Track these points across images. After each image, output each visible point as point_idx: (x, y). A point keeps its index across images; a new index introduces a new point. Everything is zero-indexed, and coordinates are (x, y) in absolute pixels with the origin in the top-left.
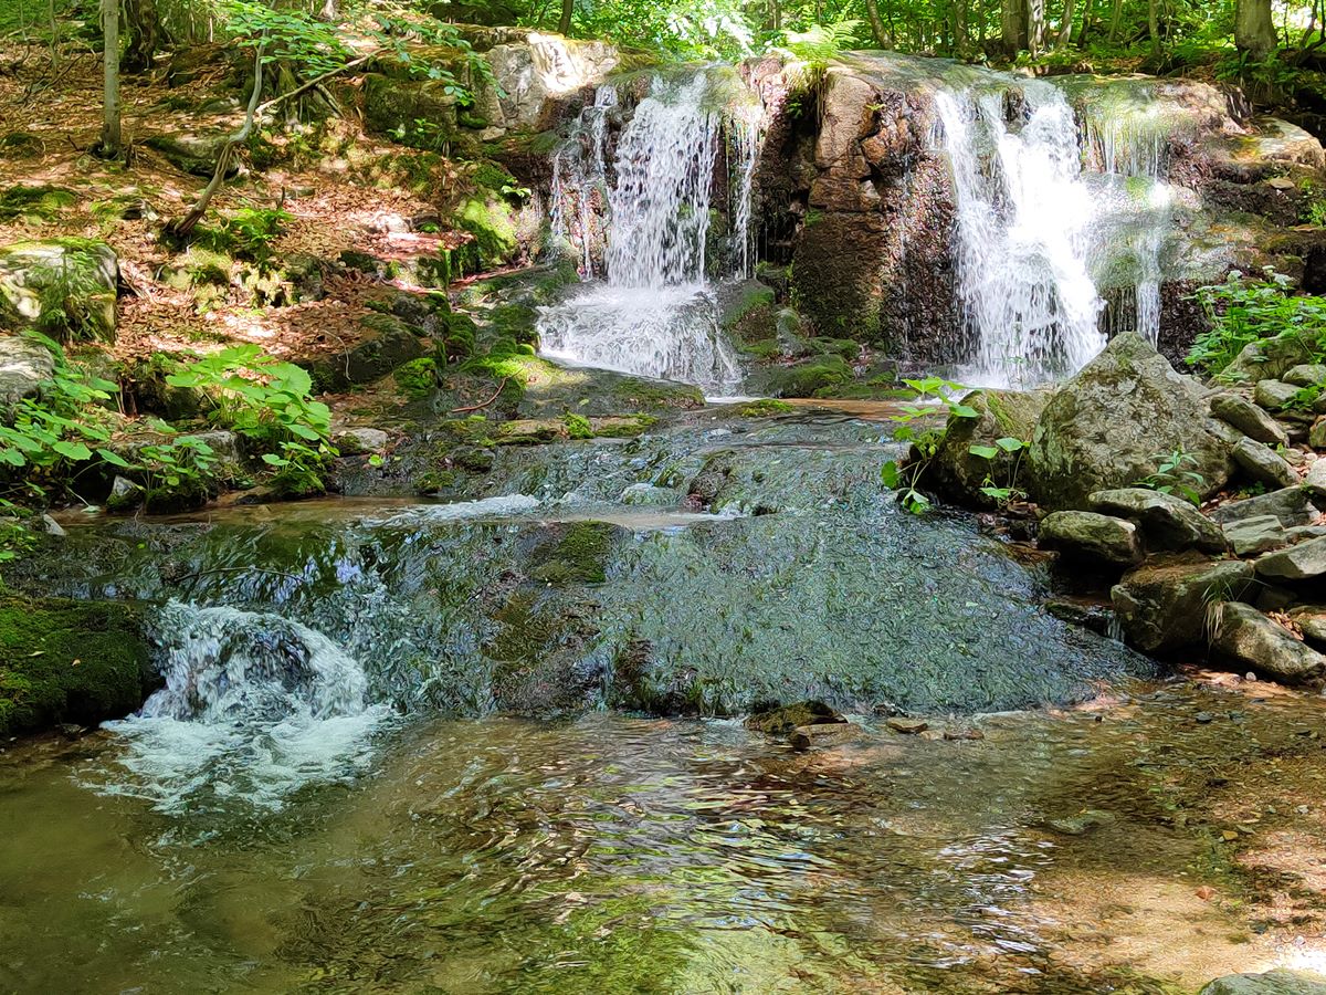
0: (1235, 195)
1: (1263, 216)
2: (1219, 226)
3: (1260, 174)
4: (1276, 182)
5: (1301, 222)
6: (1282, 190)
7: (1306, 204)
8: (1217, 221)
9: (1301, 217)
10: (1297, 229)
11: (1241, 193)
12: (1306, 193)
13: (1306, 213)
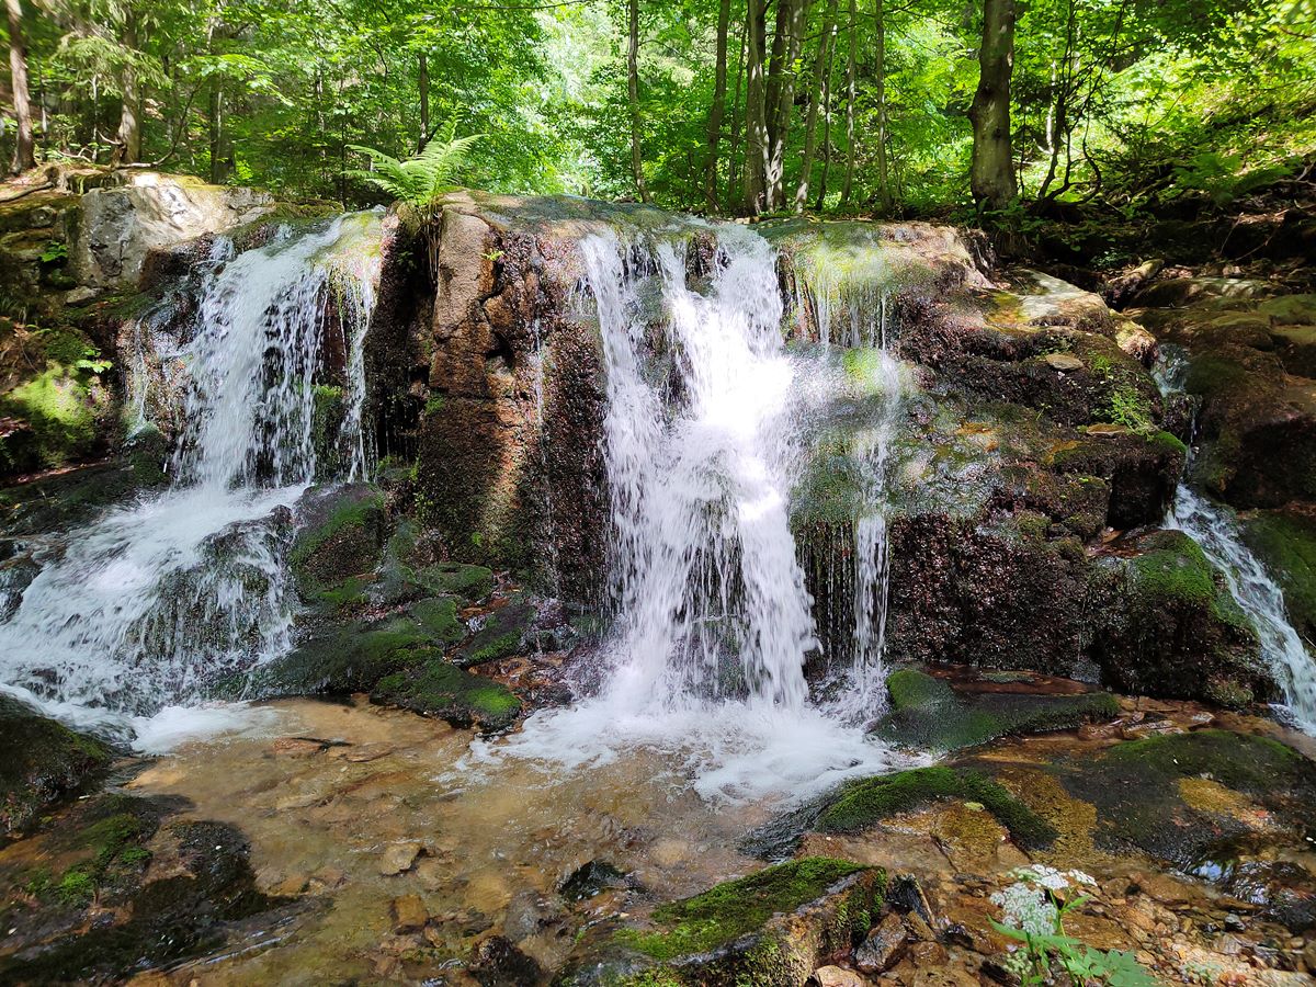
0: (994, 377)
1: (1037, 408)
2: (974, 423)
3: (1028, 347)
4: (1055, 359)
5: (1094, 420)
6: (1067, 371)
7: (1101, 393)
8: (970, 415)
9: (1096, 412)
10: (1090, 430)
11: (1004, 375)
12: (1103, 377)
13: (1103, 407)
